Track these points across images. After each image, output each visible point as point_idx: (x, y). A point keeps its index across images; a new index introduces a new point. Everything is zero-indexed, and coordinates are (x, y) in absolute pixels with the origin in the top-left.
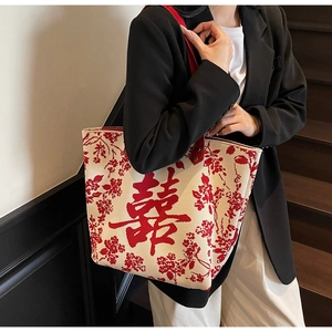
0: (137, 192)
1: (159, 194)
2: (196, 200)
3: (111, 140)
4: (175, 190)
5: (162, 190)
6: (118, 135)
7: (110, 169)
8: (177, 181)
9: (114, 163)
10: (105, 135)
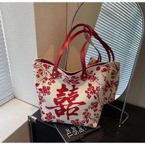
0: (58, 93)
1: (68, 95)
2: (87, 94)
3: (46, 68)
4: (77, 92)
5: (70, 93)
6: (49, 66)
7: (43, 82)
8: (77, 88)
9: (46, 79)
10: (44, 65)
